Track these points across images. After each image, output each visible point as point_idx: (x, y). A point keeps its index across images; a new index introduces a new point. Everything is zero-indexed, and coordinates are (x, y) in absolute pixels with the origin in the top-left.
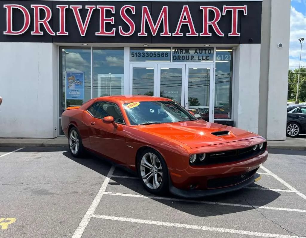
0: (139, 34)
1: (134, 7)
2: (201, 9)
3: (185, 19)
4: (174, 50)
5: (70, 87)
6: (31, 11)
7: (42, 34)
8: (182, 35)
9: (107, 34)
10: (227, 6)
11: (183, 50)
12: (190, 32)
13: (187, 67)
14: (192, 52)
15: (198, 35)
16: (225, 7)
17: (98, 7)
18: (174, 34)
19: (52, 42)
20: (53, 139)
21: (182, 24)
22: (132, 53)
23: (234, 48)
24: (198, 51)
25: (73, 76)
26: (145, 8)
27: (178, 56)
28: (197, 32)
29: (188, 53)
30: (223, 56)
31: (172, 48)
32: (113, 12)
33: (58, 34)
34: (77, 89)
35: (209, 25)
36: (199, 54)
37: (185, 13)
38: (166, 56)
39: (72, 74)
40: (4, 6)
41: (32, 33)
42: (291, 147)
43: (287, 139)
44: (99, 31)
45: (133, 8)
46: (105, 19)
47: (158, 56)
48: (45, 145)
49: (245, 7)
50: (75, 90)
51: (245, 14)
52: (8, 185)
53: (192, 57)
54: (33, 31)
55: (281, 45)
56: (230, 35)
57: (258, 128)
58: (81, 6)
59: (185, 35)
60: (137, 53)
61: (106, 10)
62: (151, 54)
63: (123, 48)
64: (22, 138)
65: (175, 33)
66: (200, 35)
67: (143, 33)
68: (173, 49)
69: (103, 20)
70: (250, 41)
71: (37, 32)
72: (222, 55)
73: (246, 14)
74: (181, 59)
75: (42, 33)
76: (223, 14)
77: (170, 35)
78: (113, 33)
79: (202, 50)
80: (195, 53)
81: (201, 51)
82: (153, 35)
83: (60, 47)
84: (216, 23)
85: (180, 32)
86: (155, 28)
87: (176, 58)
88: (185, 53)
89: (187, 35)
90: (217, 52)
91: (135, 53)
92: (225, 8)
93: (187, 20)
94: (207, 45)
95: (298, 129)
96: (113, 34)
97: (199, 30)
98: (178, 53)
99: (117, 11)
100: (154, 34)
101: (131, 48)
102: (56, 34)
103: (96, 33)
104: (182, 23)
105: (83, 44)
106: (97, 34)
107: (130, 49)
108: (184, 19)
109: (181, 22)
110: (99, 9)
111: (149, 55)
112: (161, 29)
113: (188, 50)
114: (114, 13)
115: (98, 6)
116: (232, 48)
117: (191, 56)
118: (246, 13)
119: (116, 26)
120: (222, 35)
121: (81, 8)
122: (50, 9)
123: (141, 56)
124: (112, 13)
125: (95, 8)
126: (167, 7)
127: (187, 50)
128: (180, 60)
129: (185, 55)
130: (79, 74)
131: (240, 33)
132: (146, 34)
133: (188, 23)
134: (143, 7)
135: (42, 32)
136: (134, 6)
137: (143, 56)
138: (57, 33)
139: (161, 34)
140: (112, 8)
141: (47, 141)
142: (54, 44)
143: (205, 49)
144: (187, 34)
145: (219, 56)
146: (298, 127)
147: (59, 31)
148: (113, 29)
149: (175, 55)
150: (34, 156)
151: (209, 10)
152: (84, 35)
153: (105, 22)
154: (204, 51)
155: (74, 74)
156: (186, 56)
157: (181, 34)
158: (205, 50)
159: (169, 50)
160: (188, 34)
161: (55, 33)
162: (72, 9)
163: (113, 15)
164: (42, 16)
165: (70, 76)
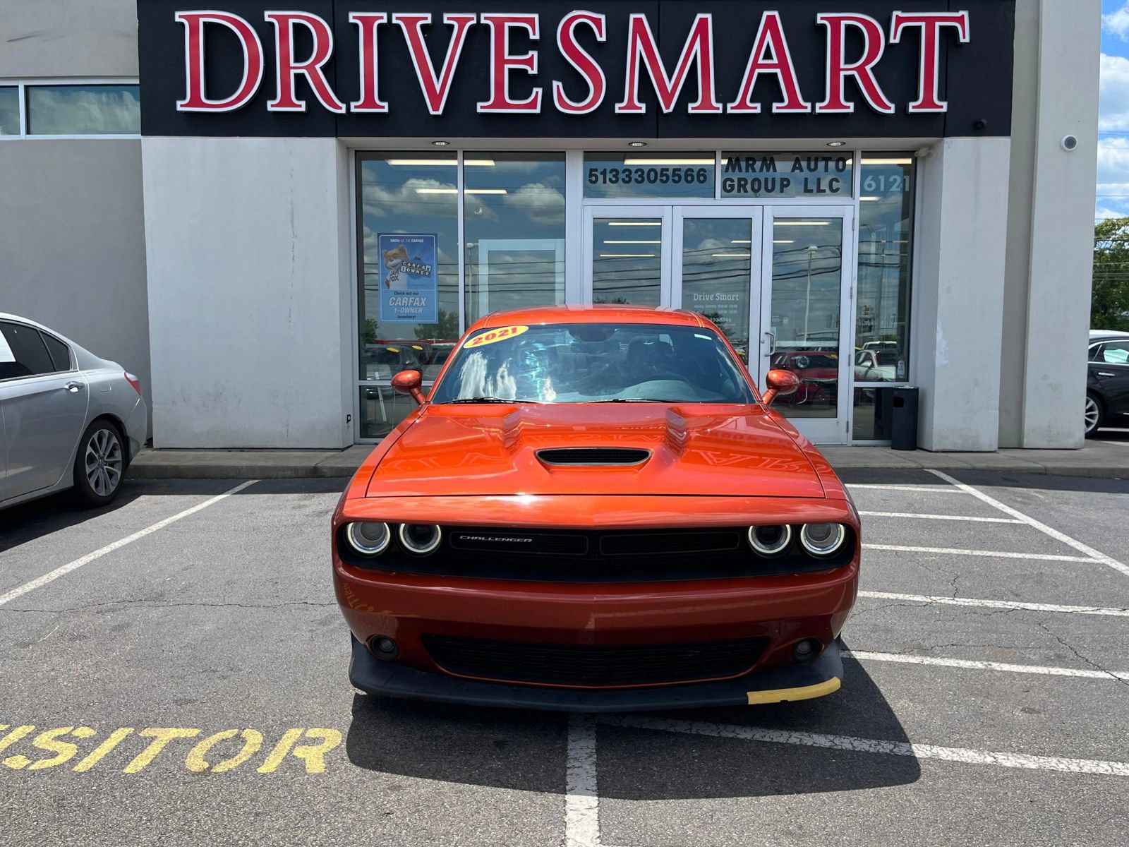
0: (618, 108)
1: (603, 17)
2: (819, 21)
3: (768, 55)
4: (725, 162)
5: (391, 283)
6: (266, 32)
7: (303, 109)
8: (758, 111)
9: (517, 107)
10: (903, 11)
11: (754, 161)
12: (782, 101)
13: (769, 213)
14: (783, 167)
15: (809, 110)
16: (897, 16)
17: (486, 18)
18: (732, 108)
19: (336, 136)
20: (343, 450)
21: (760, 75)
22: (592, 170)
23: (922, 153)
24: (804, 164)
25: (401, 245)
26: (638, 22)
27: (740, 180)
28: (805, 100)
29: (771, 169)
30: (882, 178)
31: (719, 155)
32: (534, 34)
33: (355, 107)
34: (412, 290)
35: (846, 77)
36: (806, 173)
37: (769, 38)
38: (702, 178)
39: (398, 241)
40: (178, 16)
41: (271, 106)
42: (1113, 470)
43: (1085, 446)
44: (488, 99)
45: (598, 22)
46: (507, 57)
47: (674, 181)
48: (324, 470)
49: (963, 16)
50: (410, 290)
51: (962, 40)
52: (261, 609)
53: (785, 183)
54: (274, 98)
55: (1071, 143)
56: (912, 108)
57: (997, 412)
58: (429, 16)
59: (767, 108)
60: (605, 170)
61: (511, 29)
62: (652, 174)
63: (560, 156)
64: (242, 449)
65: (734, 104)
66: (818, 111)
67: (631, 105)
68: (723, 158)
69: (501, 62)
70: (977, 129)
71: (286, 101)
72: (882, 175)
73: (967, 40)
74: (748, 187)
75: (302, 106)
76: (892, 41)
77: (718, 109)
78: (533, 105)
79: (816, 160)
80: (793, 171)
81: (812, 164)
82: (665, 111)
83: (356, 151)
84: (868, 68)
85: (752, 101)
86: (669, 87)
87: (732, 186)
88: (761, 170)
89: (775, 110)
90: (863, 166)
91: (600, 171)
92: (900, 20)
93: (775, 61)
94: (835, 144)
95: (1096, 412)
96: (535, 108)
97: (814, 93)
98: (740, 170)
99: (548, 29)
100: (667, 107)
101: (589, 155)
102: (348, 108)
103: (479, 104)
104: (758, 71)
105: (434, 143)
106: (482, 107)
107: (586, 159)
108: (765, 58)
109: (755, 65)
110: (488, 27)
111: (645, 176)
112: (689, 92)
113: (772, 160)
114: (537, 37)
115: (483, 15)
116: (914, 152)
117: (783, 180)
118: (964, 37)
119: (542, 80)
120: (890, 108)
121: (429, 21)
122: (329, 24)
123: (620, 181)
124: (532, 37)
125: (474, 22)
126: (709, 16)
127: (769, 159)
128: (746, 191)
129: (762, 176)
130: (422, 241)
131: (945, 100)
132: (640, 108)
133: (778, 71)
134: (632, 16)
135: (303, 103)
136: (602, 13)
137: (627, 179)
138: (353, 104)
139: (690, 105)
140: (531, 21)
141: (327, 458)
142: (340, 143)
143: (826, 156)
144: (775, 105)
145: (870, 177)
146: (1096, 408)
147: (358, 99)
148: (535, 90)
149: (730, 175)
150: (300, 507)
151: (848, 27)
152: (440, 112)
153: (507, 67)
154: (821, 164)
155: (403, 241)
156: (766, 180)
157: (756, 108)
158: (827, 159)
159: (711, 162)
160: (778, 108)
161: (344, 106)
162: (398, 26)
163: (534, 45)
164: (303, 51)
165: (391, 249)
